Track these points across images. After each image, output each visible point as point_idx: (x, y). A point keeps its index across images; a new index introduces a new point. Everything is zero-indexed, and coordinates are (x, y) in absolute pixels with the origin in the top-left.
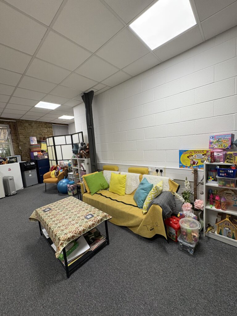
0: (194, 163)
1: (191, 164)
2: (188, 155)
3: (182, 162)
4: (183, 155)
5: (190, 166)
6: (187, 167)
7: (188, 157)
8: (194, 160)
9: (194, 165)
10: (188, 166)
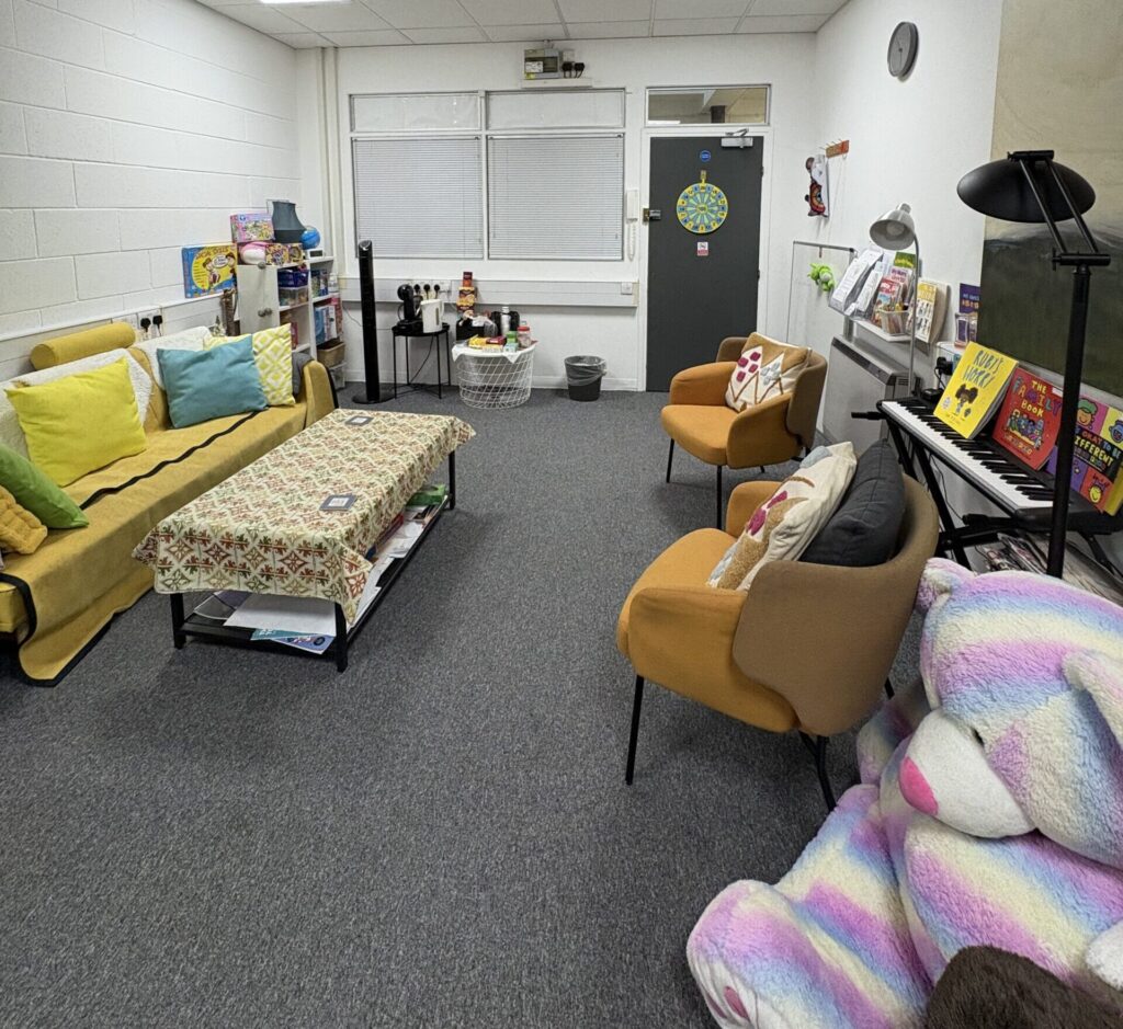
0: (214, 281)
1: (211, 283)
2: (203, 260)
3: (195, 282)
4: (195, 261)
5: (210, 289)
6: (204, 291)
7: (204, 265)
8: (215, 271)
9: (215, 285)
10: (206, 288)
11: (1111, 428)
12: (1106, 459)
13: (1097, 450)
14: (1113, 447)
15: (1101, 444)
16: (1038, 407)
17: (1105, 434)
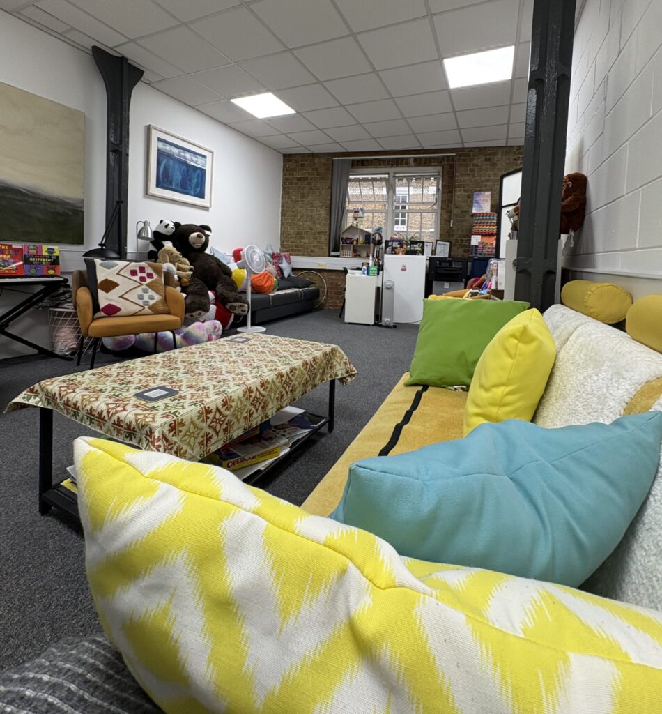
11: (46, 252)
12: (49, 260)
13: (44, 260)
14: (51, 256)
15: (45, 257)
16: (6, 255)
17: (45, 253)
